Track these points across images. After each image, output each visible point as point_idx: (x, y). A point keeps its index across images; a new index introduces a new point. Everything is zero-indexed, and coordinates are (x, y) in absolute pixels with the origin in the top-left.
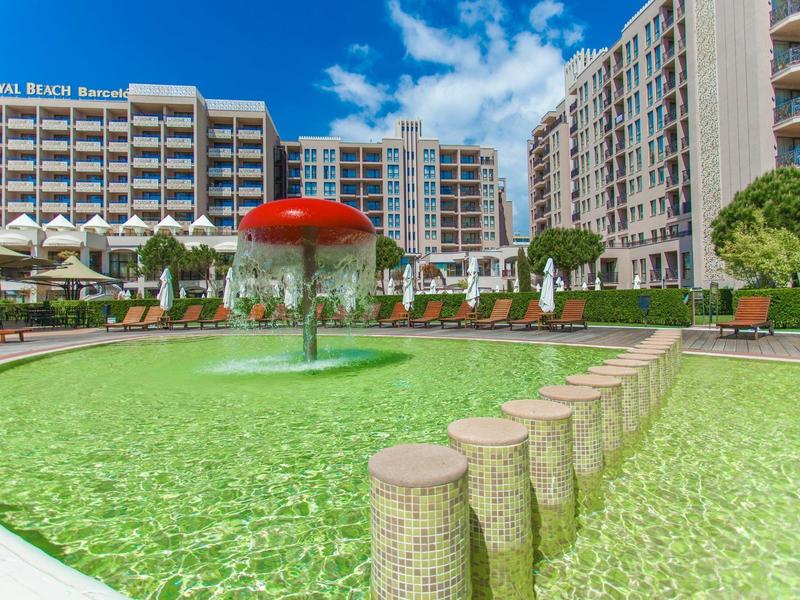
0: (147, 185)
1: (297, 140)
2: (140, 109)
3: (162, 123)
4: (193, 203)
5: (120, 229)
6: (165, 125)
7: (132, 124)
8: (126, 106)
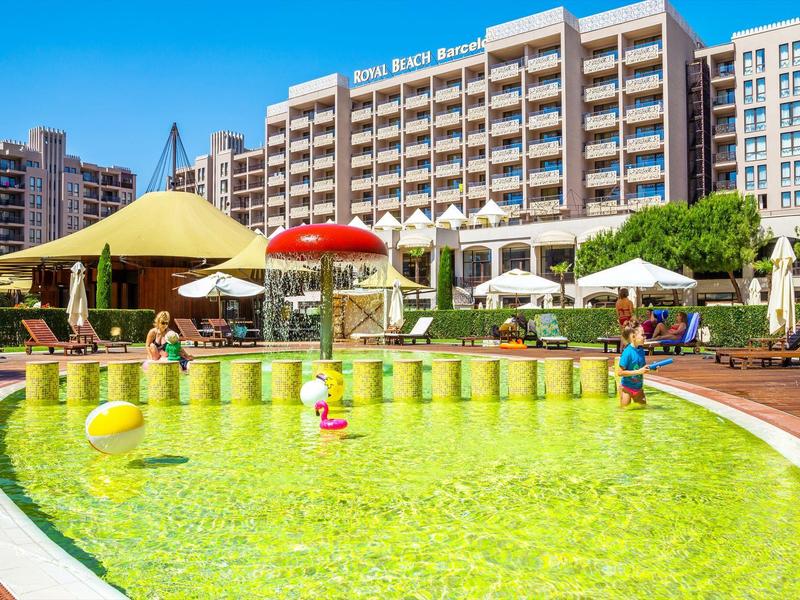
0: (507, 157)
1: (729, 41)
2: (499, 59)
3: (523, 70)
4: (561, 174)
5: (474, 219)
6: (526, 72)
7: (490, 80)
8: (483, 59)
